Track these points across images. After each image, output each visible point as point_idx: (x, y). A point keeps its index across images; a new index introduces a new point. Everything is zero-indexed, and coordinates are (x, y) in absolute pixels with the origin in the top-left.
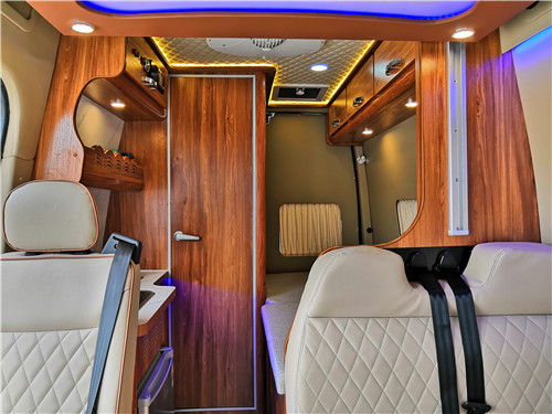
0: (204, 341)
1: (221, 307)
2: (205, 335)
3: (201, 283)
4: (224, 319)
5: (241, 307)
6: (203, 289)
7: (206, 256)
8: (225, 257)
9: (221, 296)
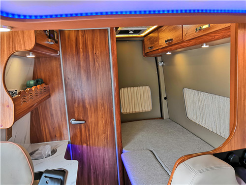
0: (92, 174)
1: (99, 156)
2: (92, 171)
3: (87, 145)
4: (101, 162)
5: (110, 155)
6: (89, 148)
7: (89, 130)
8: (99, 130)
9: (99, 151)
